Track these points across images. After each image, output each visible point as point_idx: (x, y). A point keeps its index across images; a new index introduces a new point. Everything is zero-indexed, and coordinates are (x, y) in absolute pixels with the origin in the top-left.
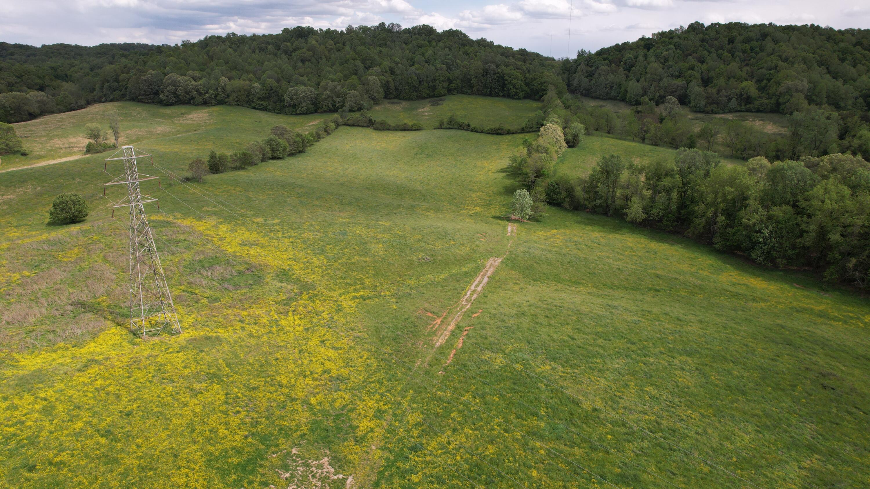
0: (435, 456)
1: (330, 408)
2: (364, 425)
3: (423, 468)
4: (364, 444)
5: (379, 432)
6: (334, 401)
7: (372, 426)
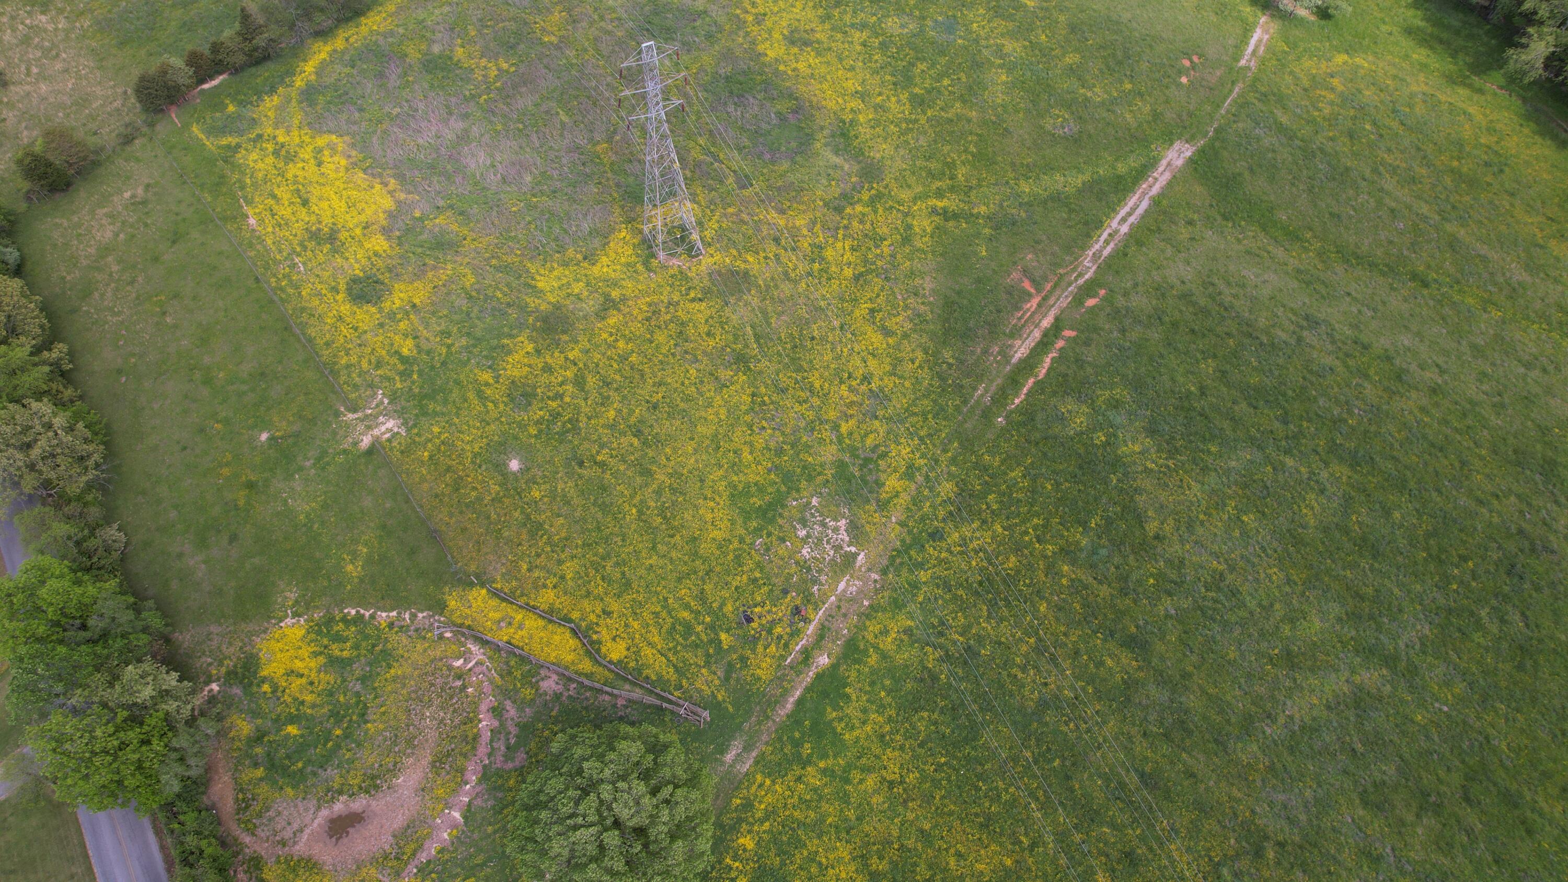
0: (951, 553)
1: (860, 445)
2: (892, 483)
3: (935, 566)
4: (885, 513)
5: (903, 500)
6: (866, 435)
7: (899, 489)
